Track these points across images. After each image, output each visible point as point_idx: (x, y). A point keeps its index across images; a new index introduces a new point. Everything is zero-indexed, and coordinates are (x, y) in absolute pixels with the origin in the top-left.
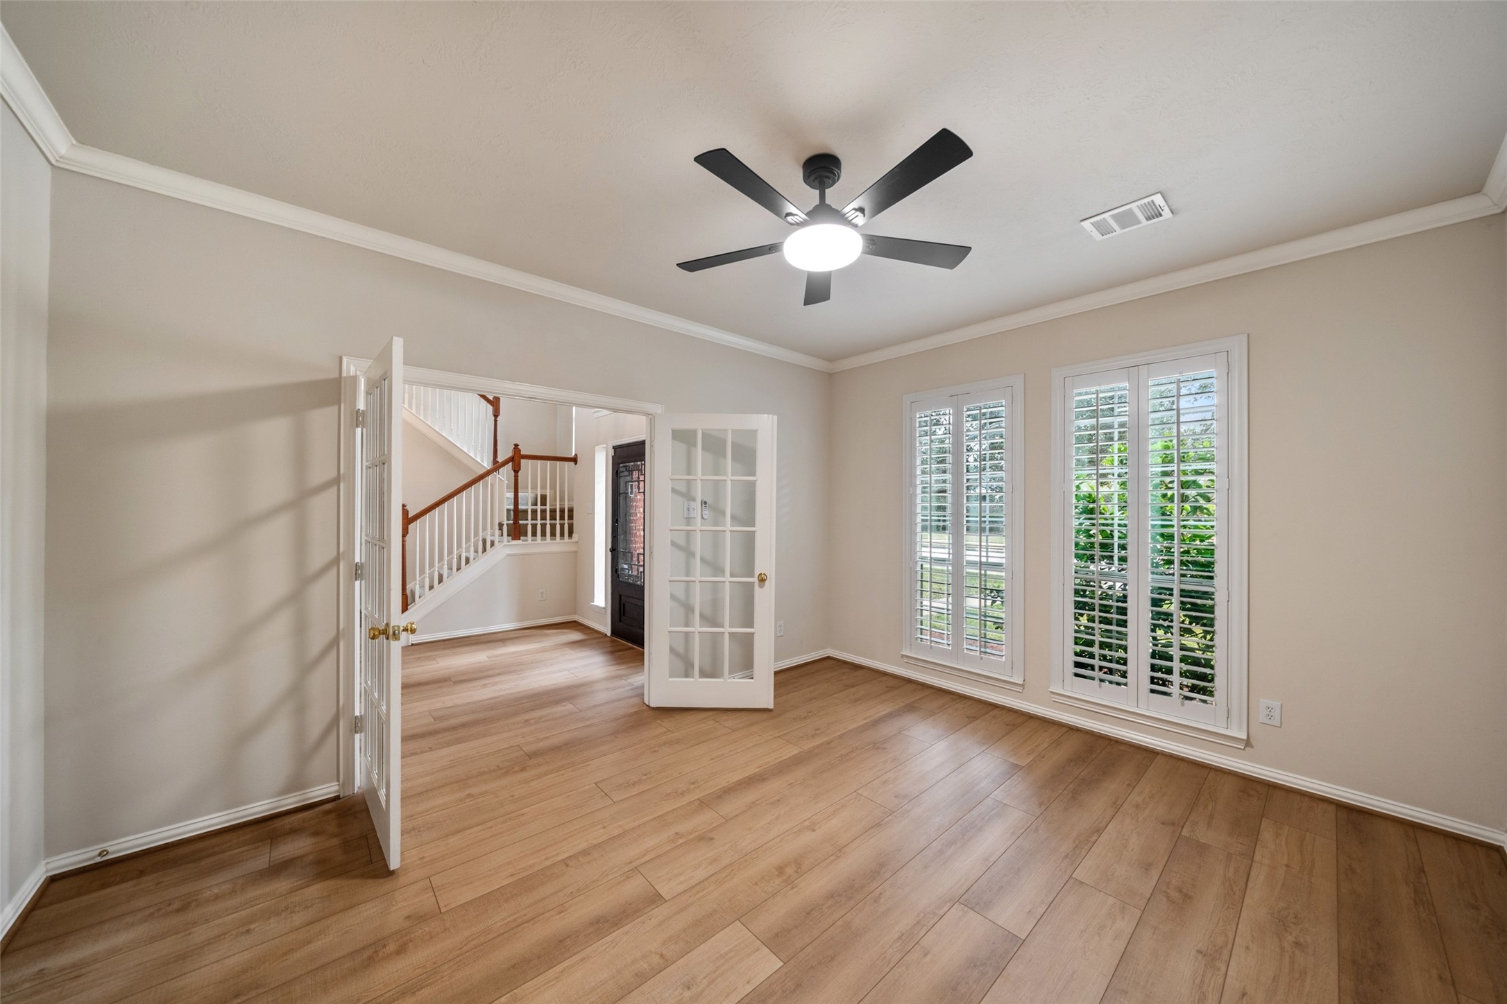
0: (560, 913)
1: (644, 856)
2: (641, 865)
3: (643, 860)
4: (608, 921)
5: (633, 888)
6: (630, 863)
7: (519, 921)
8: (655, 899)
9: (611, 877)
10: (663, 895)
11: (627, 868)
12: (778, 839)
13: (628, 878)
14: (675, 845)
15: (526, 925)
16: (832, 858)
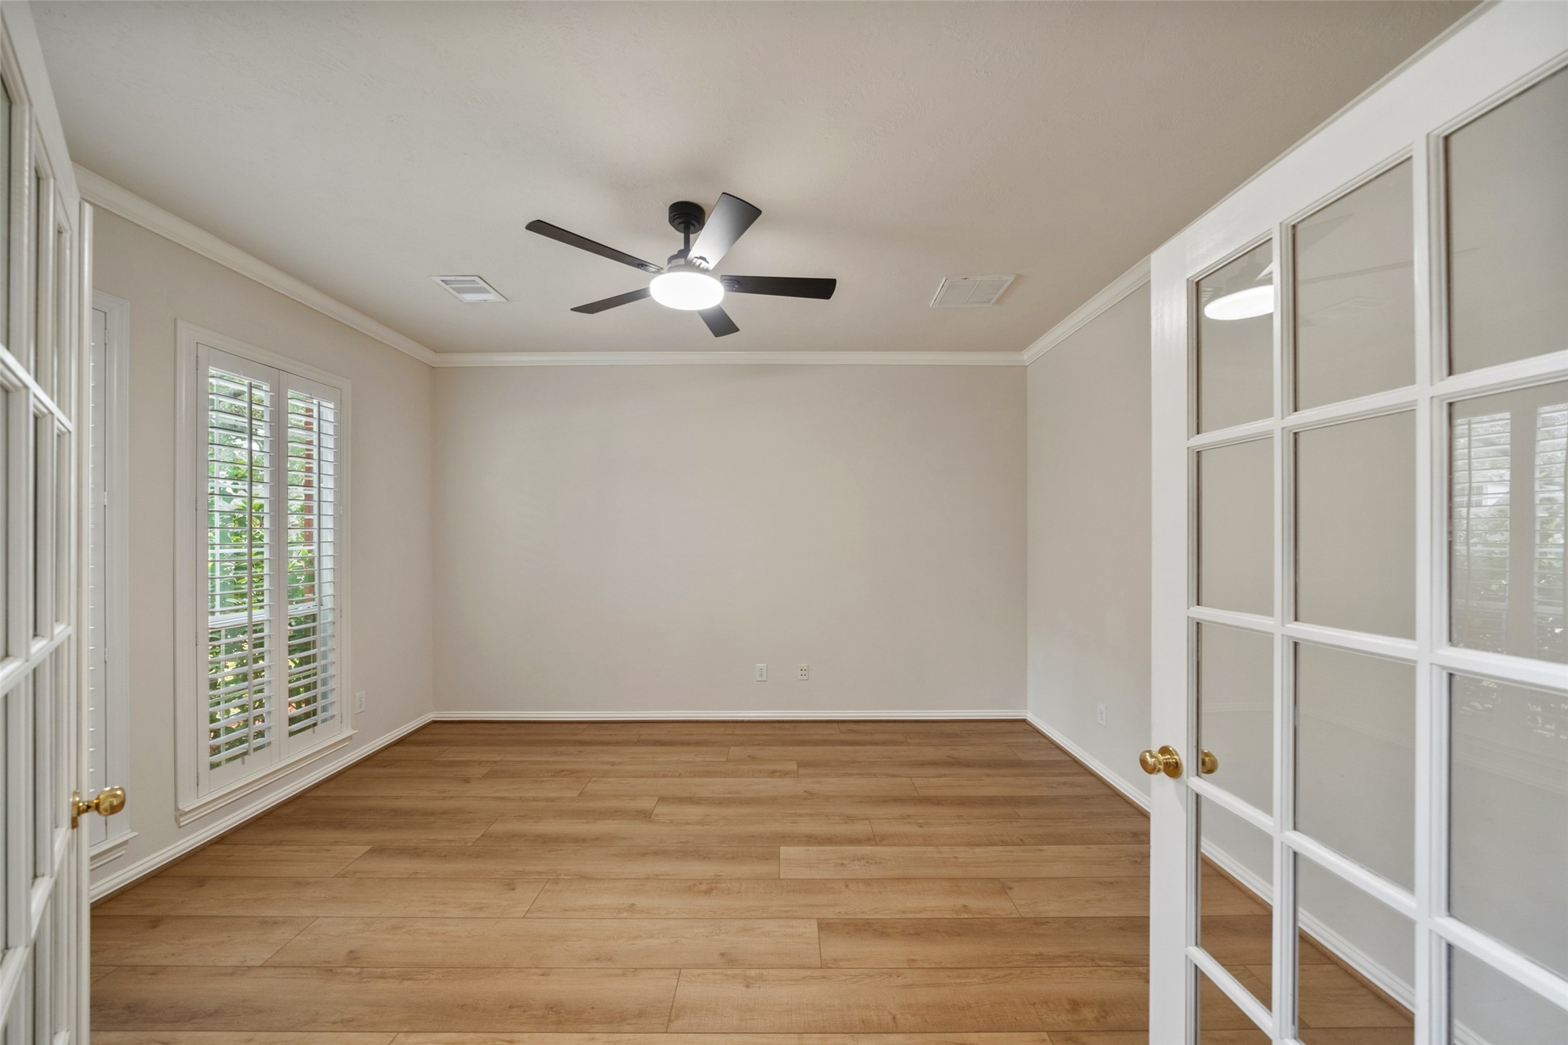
0: (913, 960)
1: (804, 978)
2: (815, 968)
3: (808, 972)
4: (873, 930)
5: (839, 948)
6: (824, 977)
7: (955, 973)
8: (826, 927)
9: (853, 972)
10: (816, 926)
11: (831, 972)
12: (671, 916)
13: (835, 960)
14: (763, 971)
15: (948, 966)
16: (660, 877)
